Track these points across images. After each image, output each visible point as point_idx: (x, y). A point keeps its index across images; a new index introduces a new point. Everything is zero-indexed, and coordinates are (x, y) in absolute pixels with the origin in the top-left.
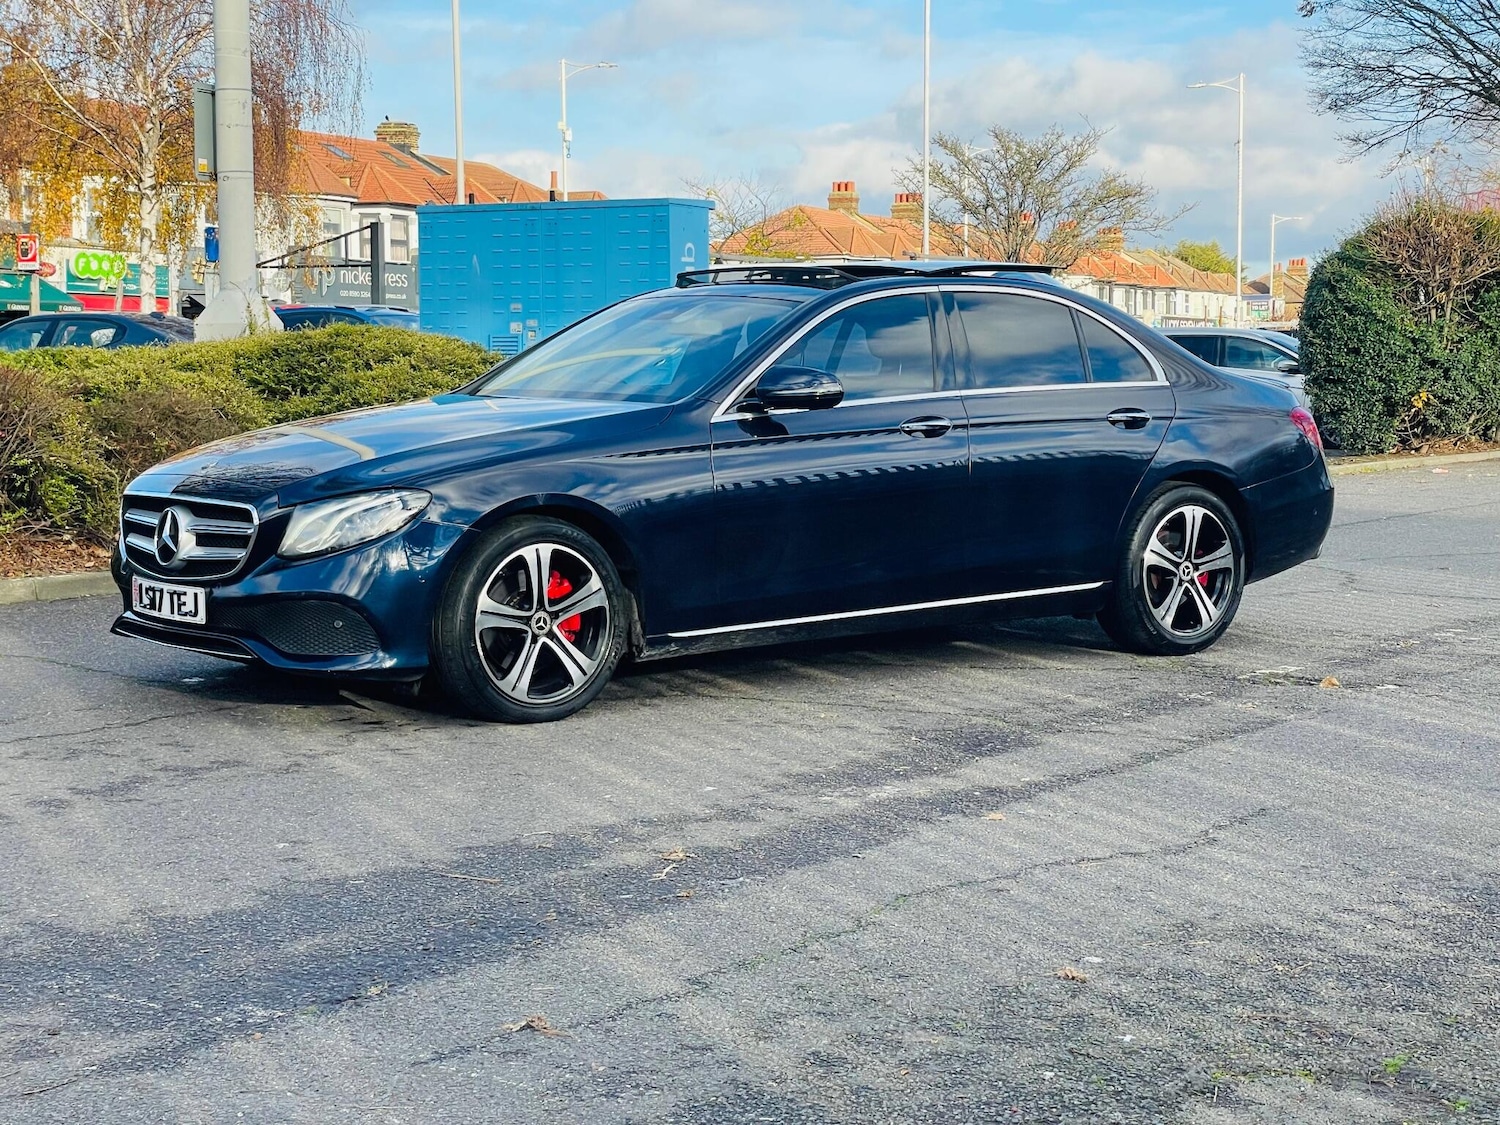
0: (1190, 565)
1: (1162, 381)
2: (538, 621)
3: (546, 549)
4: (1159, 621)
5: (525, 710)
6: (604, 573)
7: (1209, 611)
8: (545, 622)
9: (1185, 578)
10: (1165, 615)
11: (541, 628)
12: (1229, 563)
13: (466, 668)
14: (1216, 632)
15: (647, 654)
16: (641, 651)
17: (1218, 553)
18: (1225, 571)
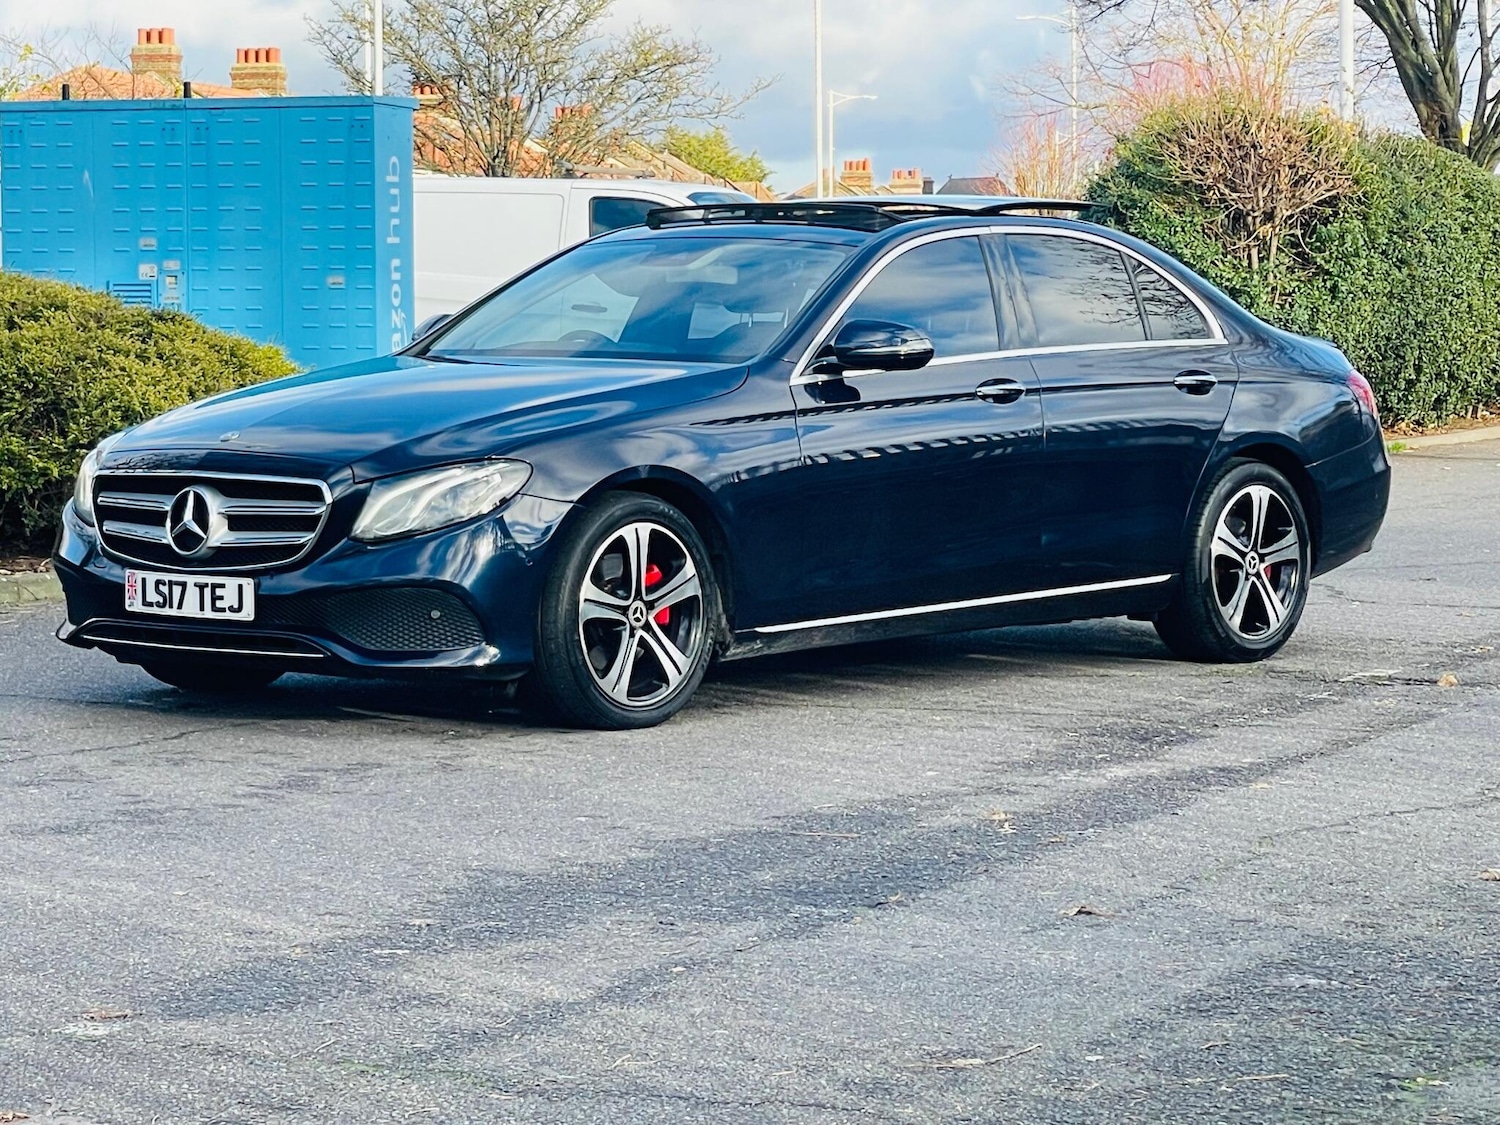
0: (1256, 556)
1: (1219, 338)
2: (636, 611)
3: (645, 529)
4: (1227, 620)
5: (625, 713)
6: (698, 557)
7: (1277, 609)
8: (642, 613)
9: (1251, 571)
10: (1233, 614)
11: (638, 620)
12: (1294, 554)
13: (570, 663)
14: (1284, 635)
15: (735, 652)
16: (727, 648)
17: (1284, 542)
18: (1291, 563)
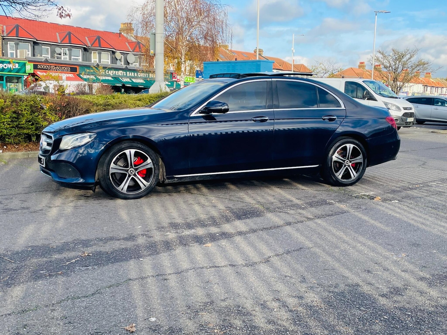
0: (348, 161)
1: (343, 107)
2: (131, 171)
3: (133, 151)
4: (337, 177)
5: (125, 196)
6: (152, 158)
7: (354, 174)
8: (133, 171)
9: (346, 165)
10: (339, 175)
11: (132, 173)
12: (361, 161)
13: (106, 183)
14: (356, 180)
15: (167, 181)
16: (165, 180)
17: (358, 158)
18: (360, 163)
